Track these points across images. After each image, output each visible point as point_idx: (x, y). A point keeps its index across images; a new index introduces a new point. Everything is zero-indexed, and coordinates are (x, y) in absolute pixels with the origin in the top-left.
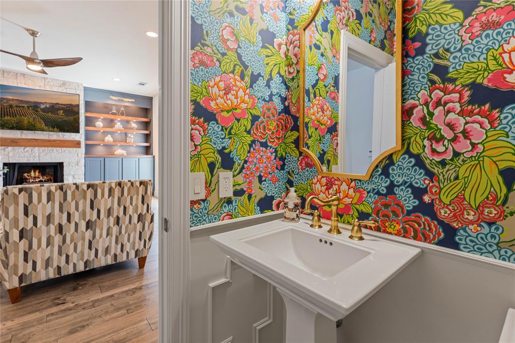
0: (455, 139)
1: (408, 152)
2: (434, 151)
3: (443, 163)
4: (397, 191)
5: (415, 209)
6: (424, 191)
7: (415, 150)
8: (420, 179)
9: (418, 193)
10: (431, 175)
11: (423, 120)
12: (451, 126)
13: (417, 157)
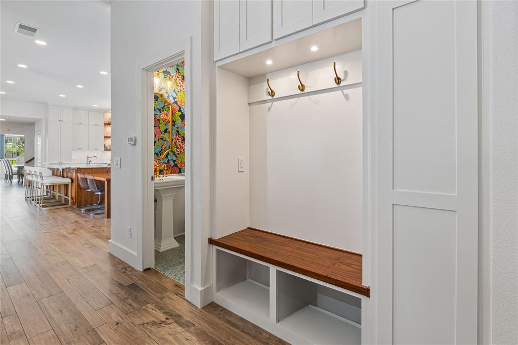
0: (180, 148)
1: (172, 151)
2: (177, 151)
3: (179, 154)
4: (170, 162)
5: (174, 166)
6: (175, 161)
7: (173, 151)
8: (174, 158)
9: (174, 161)
10: (176, 157)
11: (175, 143)
12: (180, 145)
13: (174, 152)
